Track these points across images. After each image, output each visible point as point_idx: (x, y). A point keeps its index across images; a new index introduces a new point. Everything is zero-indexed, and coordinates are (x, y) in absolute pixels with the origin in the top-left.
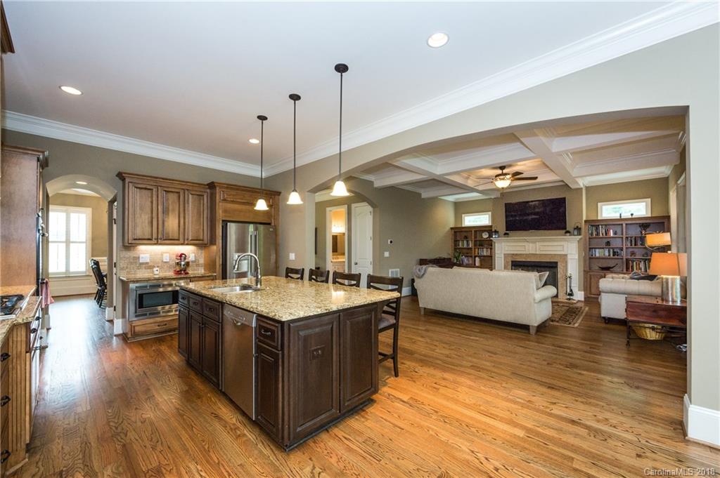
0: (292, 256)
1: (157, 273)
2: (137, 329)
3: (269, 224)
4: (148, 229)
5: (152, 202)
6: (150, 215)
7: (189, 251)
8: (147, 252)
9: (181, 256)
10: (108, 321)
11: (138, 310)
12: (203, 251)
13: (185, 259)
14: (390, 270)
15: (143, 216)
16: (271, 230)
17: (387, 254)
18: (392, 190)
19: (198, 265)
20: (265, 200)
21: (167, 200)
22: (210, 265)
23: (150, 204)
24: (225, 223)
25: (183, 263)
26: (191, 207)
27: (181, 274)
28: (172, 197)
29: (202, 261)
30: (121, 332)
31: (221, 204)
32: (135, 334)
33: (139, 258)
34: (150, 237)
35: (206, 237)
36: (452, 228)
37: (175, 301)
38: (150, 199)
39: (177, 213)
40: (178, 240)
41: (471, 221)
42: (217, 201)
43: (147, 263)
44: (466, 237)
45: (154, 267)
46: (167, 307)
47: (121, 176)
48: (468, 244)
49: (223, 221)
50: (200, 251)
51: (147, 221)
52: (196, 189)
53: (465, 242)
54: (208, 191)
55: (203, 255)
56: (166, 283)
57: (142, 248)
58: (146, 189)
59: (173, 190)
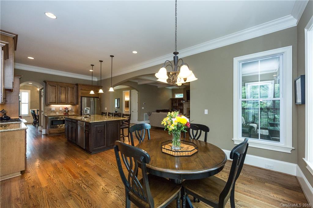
0: (106, 109)
1: (58, 114)
2: (51, 132)
3: (98, 97)
4: (54, 99)
5: (56, 90)
6: (55, 95)
7: (69, 106)
8: (54, 107)
9: (66, 108)
10: (39, 131)
11: (51, 126)
12: (74, 107)
13: (67, 109)
14: (144, 114)
15: (53, 95)
16: (98, 99)
17: (143, 108)
18: (146, 85)
19: (72, 112)
20: (94, 91)
21: (61, 89)
22: (77, 111)
23: (55, 91)
24: (82, 97)
25: (67, 111)
26: (69, 92)
27: (66, 114)
28: (63, 89)
29: (74, 110)
30: (45, 134)
31: (80, 91)
32: (50, 133)
33: (51, 109)
34: (55, 102)
35: (75, 102)
36: (171, 99)
37: (64, 123)
38: (55, 89)
39: (65, 93)
40: (65, 103)
41: (178, 96)
42: (79, 90)
43: (54, 111)
44: (176, 102)
45: (56, 112)
46: (61, 125)
47: (45, 82)
48: (176, 105)
49: (81, 96)
50: (73, 107)
51: (54, 97)
52: (72, 86)
53: (175, 104)
54: (76, 86)
55: (74, 108)
56: (60, 117)
57: (52, 106)
58: (54, 86)
59: (63, 86)
